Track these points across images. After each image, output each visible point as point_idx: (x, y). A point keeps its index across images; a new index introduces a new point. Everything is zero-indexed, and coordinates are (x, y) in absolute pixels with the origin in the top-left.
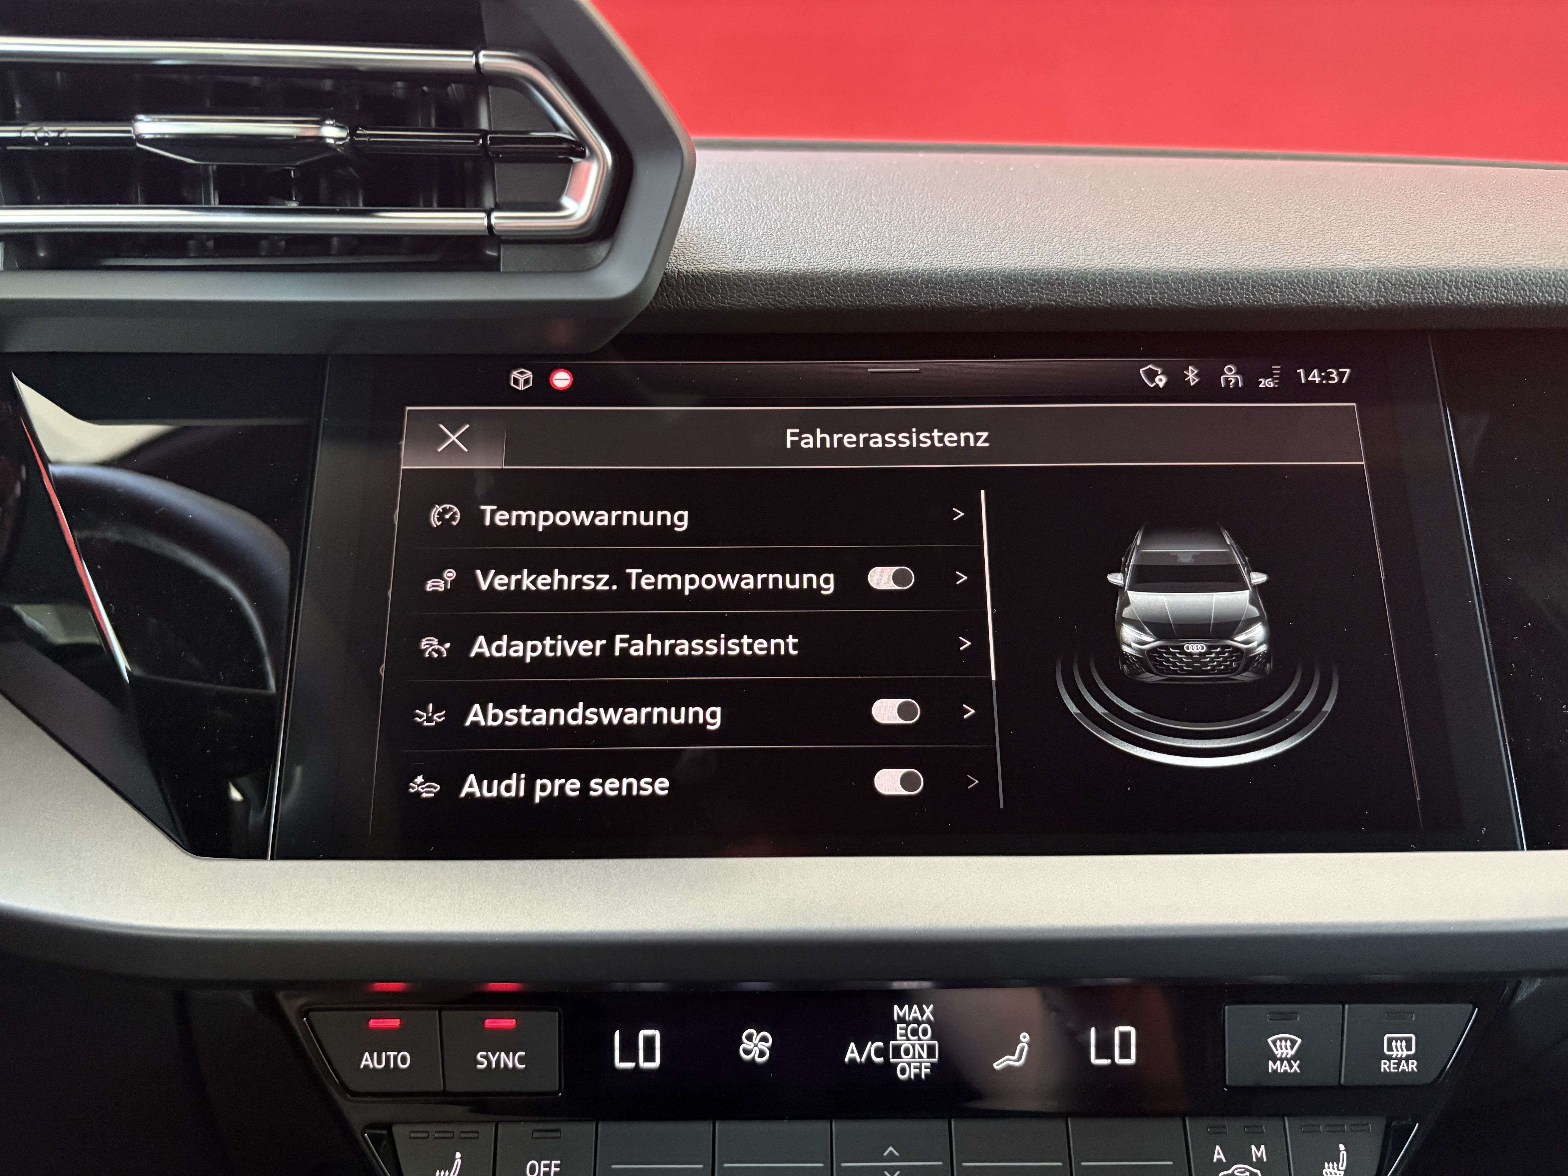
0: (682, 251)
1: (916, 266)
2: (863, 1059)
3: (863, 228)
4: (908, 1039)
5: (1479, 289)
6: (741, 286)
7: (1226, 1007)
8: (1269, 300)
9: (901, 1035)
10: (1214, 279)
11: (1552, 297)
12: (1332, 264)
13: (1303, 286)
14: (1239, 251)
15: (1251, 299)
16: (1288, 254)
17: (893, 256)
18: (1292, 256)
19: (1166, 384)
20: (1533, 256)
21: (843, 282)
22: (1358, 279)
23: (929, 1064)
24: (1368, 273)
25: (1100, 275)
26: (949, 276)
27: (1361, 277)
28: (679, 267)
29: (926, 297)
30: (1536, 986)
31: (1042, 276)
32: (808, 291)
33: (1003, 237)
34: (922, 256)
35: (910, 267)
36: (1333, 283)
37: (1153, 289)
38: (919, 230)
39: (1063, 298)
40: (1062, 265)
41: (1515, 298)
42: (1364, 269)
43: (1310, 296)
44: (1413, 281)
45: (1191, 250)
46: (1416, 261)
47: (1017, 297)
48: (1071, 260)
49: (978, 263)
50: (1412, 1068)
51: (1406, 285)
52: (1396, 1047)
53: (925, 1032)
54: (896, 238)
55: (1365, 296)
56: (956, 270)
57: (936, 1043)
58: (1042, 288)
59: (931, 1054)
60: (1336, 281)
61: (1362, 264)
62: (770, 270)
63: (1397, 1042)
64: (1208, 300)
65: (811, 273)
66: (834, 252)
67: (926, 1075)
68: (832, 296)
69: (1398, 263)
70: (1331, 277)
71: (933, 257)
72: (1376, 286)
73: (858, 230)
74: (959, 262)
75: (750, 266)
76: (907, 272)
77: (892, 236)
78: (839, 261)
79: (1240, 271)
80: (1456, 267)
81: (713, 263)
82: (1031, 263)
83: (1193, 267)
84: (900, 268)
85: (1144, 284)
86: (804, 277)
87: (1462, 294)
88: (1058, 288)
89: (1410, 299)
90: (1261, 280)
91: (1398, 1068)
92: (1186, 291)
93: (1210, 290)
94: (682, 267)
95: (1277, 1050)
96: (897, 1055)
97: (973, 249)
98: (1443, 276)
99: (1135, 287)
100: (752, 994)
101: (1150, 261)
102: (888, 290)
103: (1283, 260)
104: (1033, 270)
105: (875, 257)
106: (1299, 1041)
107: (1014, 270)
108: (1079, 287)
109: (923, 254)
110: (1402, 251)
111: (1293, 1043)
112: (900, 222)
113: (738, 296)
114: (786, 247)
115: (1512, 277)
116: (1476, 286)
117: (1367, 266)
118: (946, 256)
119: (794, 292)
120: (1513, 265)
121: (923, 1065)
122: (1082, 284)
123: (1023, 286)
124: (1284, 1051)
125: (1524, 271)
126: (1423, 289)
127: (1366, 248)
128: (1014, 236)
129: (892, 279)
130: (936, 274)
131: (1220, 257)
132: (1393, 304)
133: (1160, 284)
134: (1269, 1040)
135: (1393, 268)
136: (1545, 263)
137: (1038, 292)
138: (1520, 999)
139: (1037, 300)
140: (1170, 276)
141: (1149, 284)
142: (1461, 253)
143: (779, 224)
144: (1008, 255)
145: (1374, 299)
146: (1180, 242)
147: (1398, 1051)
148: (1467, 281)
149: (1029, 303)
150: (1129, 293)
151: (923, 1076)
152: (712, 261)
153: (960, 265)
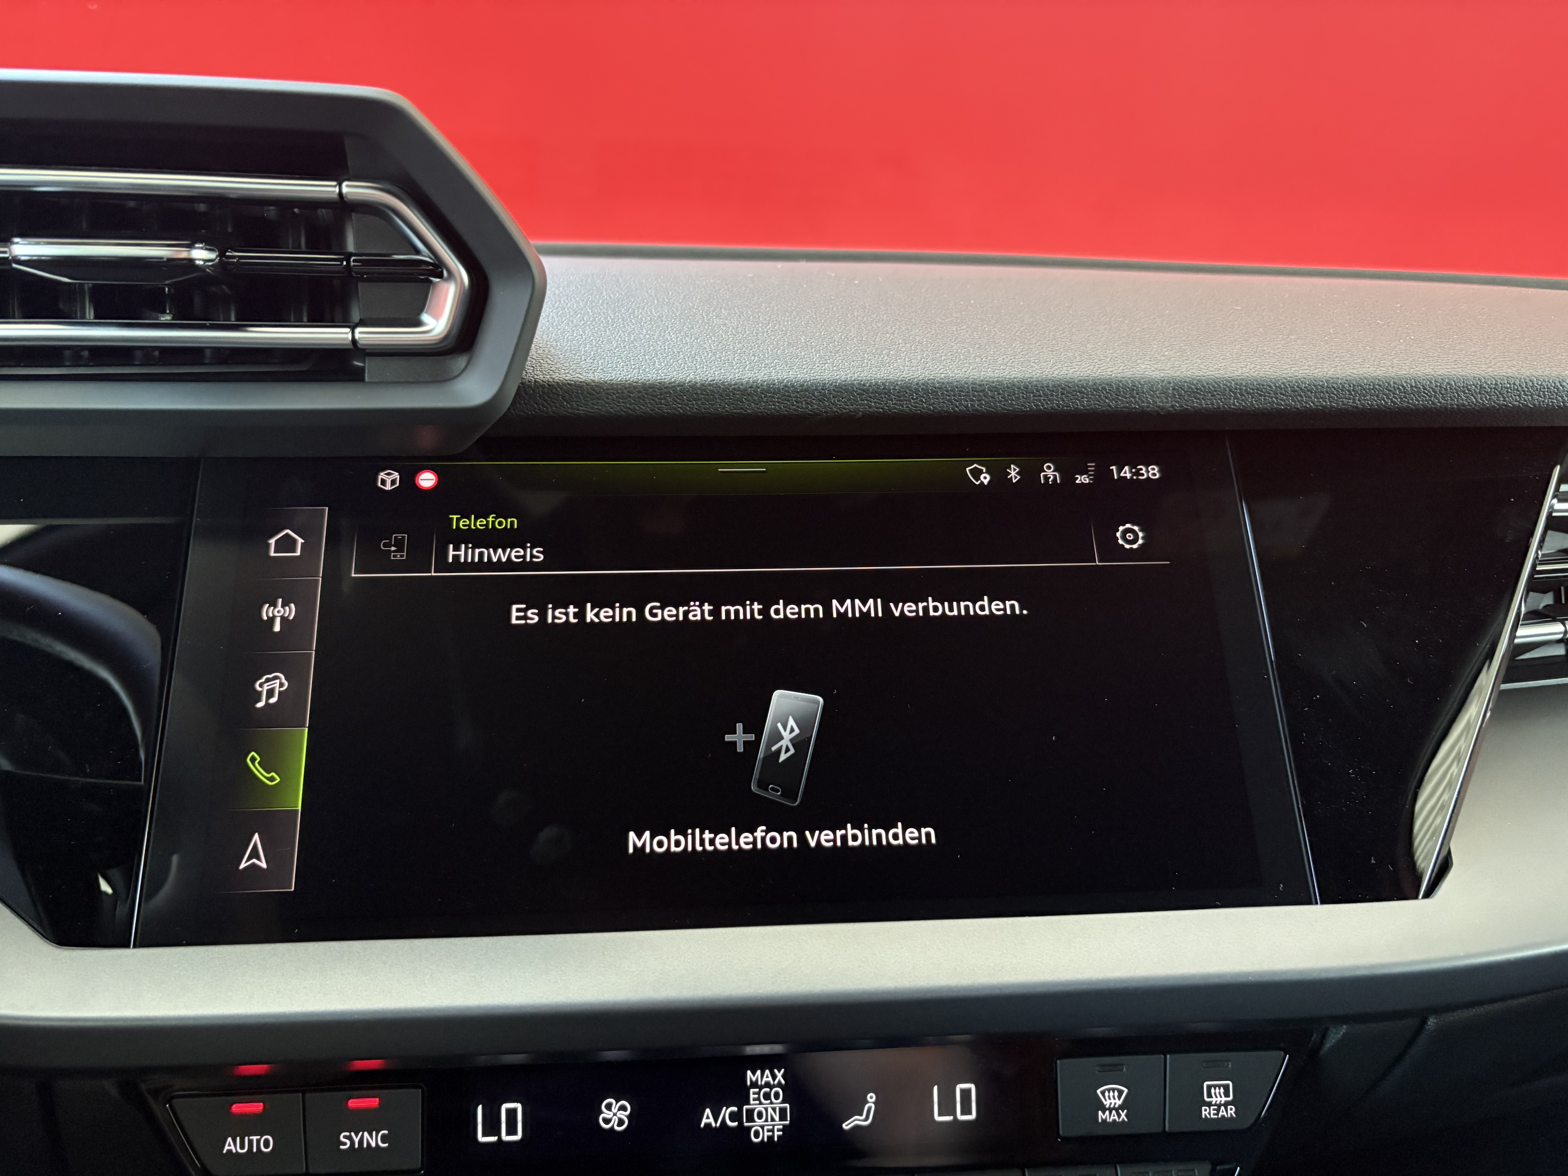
0: (539, 362)
1: (756, 377)
2: (718, 1124)
3: (710, 341)
4: (761, 1103)
5: (1261, 395)
6: (594, 395)
7: (1058, 1062)
8: (1077, 405)
9: (754, 1100)
10: (1026, 387)
11: (1326, 402)
12: (1132, 373)
13: (1107, 392)
14: (1050, 361)
15: (1061, 404)
16: (1094, 364)
17: (735, 367)
18: (1097, 366)
19: (989, 482)
20: (1309, 366)
21: (688, 391)
22: (1154, 387)
23: (781, 1127)
24: (1163, 381)
25: (923, 384)
26: (786, 386)
27: (1158, 385)
28: (536, 377)
29: (765, 405)
30: (1342, 1033)
31: (870, 386)
32: (657, 400)
33: (837, 349)
34: (761, 368)
35: (750, 378)
36: (1133, 390)
37: (972, 397)
38: (761, 343)
39: (890, 406)
40: (888, 376)
41: (1293, 403)
42: (1160, 378)
43: (1114, 402)
44: (1203, 389)
45: (1007, 360)
46: (1205, 371)
47: (848, 406)
48: (897, 371)
49: (812, 375)
50: (1231, 1114)
51: (1197, 393)
52: (1215, 1093)
53: (777, 1096)
54: (739, 351)
55: (1162, 402)
56: (792, 381)
57: (788, 1105)
58: (870, 397)
59: (783, 1117)
60: (1135, 388)
61: (1158, 373)
62: (621, 381)
63: (1215, 1089)
64: (1023, 405)
65: (659, 383)
66: (682, 364)
67: (779, 1137)
68: (679, 404)
69: (1189, 373)
70: (1131, 385)
71: (772, 369)
72: (1171, 392)
73: (705, 343)
74: (795, 373)
75: (602, 376)
76: (747, 383)
77: (736, 349)
78: (685, 372)
79: (1050, 380)
80: (1239, 376)
81: (568, 373)
82: (860, 374)
83: (1008, 376)
84: (741, 379)
85: (963, 392)
86: (652, 386)
87: (1247, 399)
88: (885, 397)
89: (1201, 404)
90: (1070, 387)
91: (1217, 1114)
92: (1002, 398)
93: (1023, 397)
94: (538, 377)
95: (1106, 1100)
96: (750, 1119)
97: (808, 361)
98: (1228, 384)
99: (955, 395)
100: (610, 1064)
101: (969, 371)
102: (730, 399)
103: (1089, 369)
104: (861, 381)
105: (719, 368)
106: (1126, 1090)
107: (845, 381)
108: (904, 396)
109: (763, 365)
110: (1193, 362)
111: (1120, 1092)
112: (745, 336)
113: (592, 404)
114: (637, 358)
115: (1289, 385)
116: (1258, 393)
117: (1162, 375)
118: (784, 367)
119: (643, 400)
120: (1290, 375)
121: (776, 1127)
122: (907, 393)
123: (854, 396)
124: (1113, 1101)
125: (1300, 379)
126: (1213, 396)
127: (1163, 358)
128: (848, 348)
129: (734, 389)
130: (774, 385)
131: (1032, 367)
132: (1187, 408)
133: (977, 392)
134: (1099, 1091)
135: (1185, 377)
136: (1318, 372)
137: (866, 400)
138: (1328, 1045)
139: (866, 408)
140: (987, 385)
141: (968, 392)
142: (1245, 363)
143: (632, 336)
144: (840, 367)
145: (1170, 405)
146: (998, 353)
147: (1216, 1097)
148: (1250, 389)
149: (859, 411)
150: (950, 401)
151: (776, 1139)
152: (567, 371)
153: (795, 376)
